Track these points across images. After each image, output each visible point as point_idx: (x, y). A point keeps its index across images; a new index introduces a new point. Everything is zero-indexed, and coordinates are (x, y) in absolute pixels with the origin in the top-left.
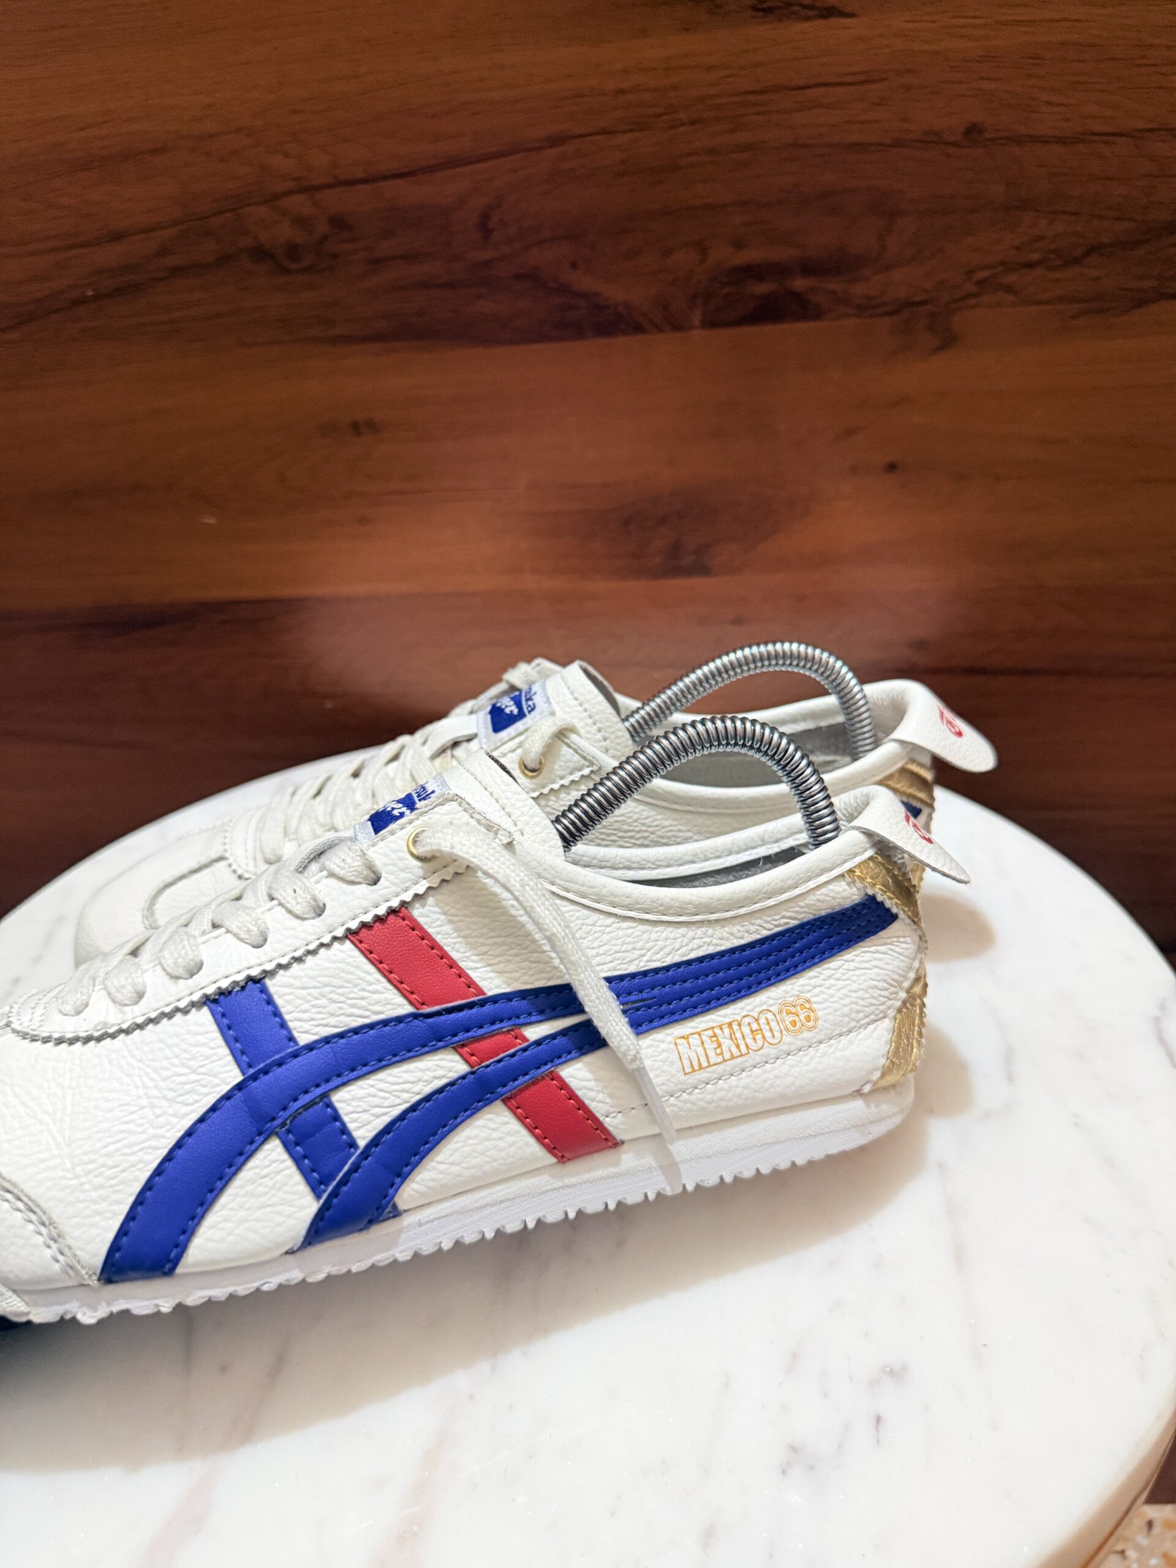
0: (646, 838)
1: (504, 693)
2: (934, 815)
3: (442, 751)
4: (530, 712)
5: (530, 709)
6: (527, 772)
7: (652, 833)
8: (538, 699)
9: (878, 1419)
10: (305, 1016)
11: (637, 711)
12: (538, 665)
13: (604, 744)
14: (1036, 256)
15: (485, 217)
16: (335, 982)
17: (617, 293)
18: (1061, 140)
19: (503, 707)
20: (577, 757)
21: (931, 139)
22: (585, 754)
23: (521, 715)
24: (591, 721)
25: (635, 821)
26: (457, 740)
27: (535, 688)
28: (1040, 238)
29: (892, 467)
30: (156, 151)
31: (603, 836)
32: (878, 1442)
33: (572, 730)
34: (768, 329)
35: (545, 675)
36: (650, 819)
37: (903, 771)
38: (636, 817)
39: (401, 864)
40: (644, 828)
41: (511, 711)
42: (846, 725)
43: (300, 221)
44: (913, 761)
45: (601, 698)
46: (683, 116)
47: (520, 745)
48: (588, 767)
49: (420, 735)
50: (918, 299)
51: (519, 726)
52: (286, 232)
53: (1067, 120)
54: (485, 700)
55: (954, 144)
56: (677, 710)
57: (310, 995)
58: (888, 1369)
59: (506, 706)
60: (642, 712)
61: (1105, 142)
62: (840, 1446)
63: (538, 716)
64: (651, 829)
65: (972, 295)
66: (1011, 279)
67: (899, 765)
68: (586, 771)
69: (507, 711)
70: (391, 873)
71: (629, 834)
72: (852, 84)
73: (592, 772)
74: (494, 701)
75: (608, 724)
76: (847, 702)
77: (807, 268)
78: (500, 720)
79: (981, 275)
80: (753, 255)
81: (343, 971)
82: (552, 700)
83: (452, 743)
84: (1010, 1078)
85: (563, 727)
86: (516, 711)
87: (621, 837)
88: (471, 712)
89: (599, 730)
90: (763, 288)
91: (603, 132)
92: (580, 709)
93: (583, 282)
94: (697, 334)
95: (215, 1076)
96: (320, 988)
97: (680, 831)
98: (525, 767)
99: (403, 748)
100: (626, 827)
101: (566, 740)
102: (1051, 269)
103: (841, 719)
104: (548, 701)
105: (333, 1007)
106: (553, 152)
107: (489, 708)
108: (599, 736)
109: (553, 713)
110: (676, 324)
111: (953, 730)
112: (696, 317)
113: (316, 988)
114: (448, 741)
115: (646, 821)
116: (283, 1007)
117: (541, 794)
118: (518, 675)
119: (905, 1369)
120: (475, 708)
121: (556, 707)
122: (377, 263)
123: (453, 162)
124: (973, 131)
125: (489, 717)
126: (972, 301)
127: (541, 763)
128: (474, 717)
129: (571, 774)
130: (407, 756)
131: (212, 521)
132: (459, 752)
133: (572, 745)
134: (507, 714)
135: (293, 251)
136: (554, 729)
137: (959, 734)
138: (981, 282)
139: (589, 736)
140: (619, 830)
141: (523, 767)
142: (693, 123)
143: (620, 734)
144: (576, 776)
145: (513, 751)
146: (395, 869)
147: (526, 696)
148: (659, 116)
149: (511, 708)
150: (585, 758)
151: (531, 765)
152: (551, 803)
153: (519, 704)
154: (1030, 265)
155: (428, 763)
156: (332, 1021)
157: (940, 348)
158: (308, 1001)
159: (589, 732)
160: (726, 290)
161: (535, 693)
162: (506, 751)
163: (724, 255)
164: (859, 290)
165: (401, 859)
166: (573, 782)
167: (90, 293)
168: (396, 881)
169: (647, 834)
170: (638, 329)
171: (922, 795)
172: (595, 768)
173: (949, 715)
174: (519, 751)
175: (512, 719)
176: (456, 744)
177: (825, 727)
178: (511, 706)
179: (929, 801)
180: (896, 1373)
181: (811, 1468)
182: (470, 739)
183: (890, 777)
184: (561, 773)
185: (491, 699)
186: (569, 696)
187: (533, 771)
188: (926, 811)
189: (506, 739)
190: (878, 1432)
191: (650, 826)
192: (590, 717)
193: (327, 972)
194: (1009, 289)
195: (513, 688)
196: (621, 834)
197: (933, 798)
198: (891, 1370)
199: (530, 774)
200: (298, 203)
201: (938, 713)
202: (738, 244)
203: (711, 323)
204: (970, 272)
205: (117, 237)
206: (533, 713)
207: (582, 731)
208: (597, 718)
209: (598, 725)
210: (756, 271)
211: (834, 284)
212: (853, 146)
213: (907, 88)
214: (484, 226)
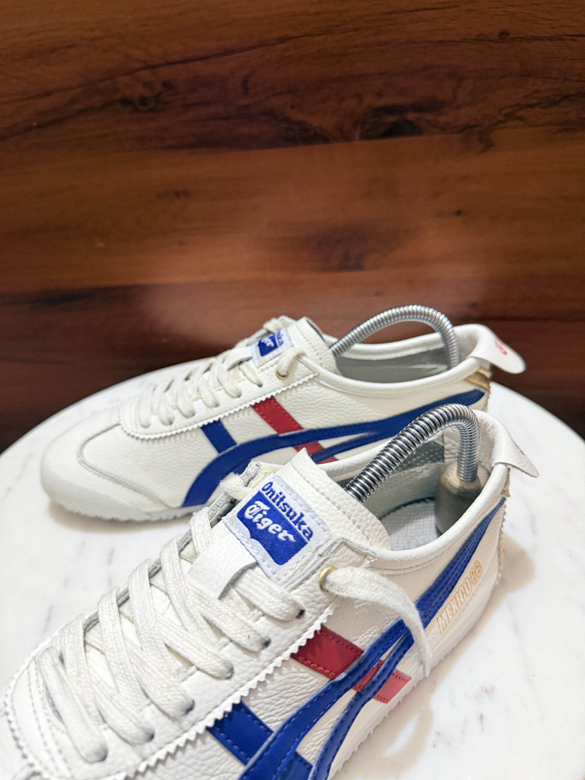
0: (343, 411)
1: (264, 335)
2: (490, 396)
3: (233, 367)
4: (280, 345)
5: (280, 344)
6: (280, 377)
7: (346, 408)
8: (284, 338)
9: (482, 717)
11: (336, 343)
12: (282, 320)
13: (320, 361)
14: (535, 101)
15: (245, 82)
17: (315, 122)
18: (550, 39)
19: (265, 343)
20: (306, 369)
21: (481, 39)
22: (311, 367)
23: (276, 347)
24: (313, 349)
25: (337, 402)
26: (242, 360)
27: (282, 332)
28: (537, 91)
29: (459, 213)
30: (70, 47)
31: (320, 410)
32: (482, 729)
33: (303, 354)
34: (394, 140)
35: (286, 325)
36: (345, 401)
37: (477, 373)
38: (337, 400)
40: (342, 406)
41: (270, 345)
42: (444, 349)
43: (146, 84)
44: (482, 368)
45: (318, 337)
46: (350, 26)
47: (276, 363)
48: (312, 374)
49: (220, 357)
50: (473, 124)
51: (275, 352)
52: (139, 90)
53: (553, 28)
54: (255, 338)
55: (494, 41)
56: (356, 342)
58: (484, 689)
59: (267, 342)
60: (338, 344)
61: (573, 40)
62: (463, 732)
63: (285, 348)
64: (345, 406)
65: (503, 122)
66: (521, 113)
67: (475, 370)
68: (311, 376)
69: (268, 345)
71: (334, 409)
72: (440, 9)
73: (315, 377)
74: (259, 339)
75: (322, 351)
76: (445, 337)
77: (417, 108)
78: (264, 350)
79: (506, 111)
80: (387, 101)
82: (292, 339)
83: (239, 362)
84: (534, 532)
85: (299, 353)
86: (272, 345)
87: (330, 411)
88: (248, 345)
89: (318, 354)
90: (392, 119)
91: (307, 35)
92: (307, 343)
93: (298, 116)
94: (357, 143)
97: (360, 407)
98: (279, 375)
99: (211, 365)
100: (332, 405)
101: (301, 360)
102: (543, 108)
103: (441, 345)
104: (290, 339)
106: (282, 46)
107: (257, 343)
108: (317, 357)
109: (293, 346)
110: (346, 137)
111: (502, 351)
112: (357, 134)
114: (237, 361)
115: (343, 402)
117: (288, 389)
118: (272, 325)
119: (493, 689)
120: (250, 343)
121: (294, 342)
122: (188, 107)
123: (229, 52)
124: (504, 35)
125: (258, 348)
126: (501, 125)
127: (287, 372)
128: (249, 348)
129: (303, 377)
130: (214, 369)
131: (102, 245)
132: (243, 366)
133: (304, 363)
134: (268, 347)
135: (143, 100)
136: (294, 354)
137: (505, 353)
138: (506, 115)
139: (312, 357)
140: (329, 407)
141: (278, 375)
142: (356, 30)
143: (328, 356)
144: (306, 379)
145: (272, 366)
147: (278, 337)
148: (337, 26)
149: (270, 343)
150: (311, 370)
151: (283, 374)
152: (293, 393)
153: (274, 341)
154: (532, 106)
155: (227, 373)
157: (484, 151)
159: (312, 355)
160: (372, 120)
161: (282, 335)
162: (268, 366)
163: (371, 101)
164: (442, 119)
166: (304, 382)
167: (35, 124)
169: (343, 409)
170: (326, 140)
171: (485, 385)
172: (316, 374)
173: (500, 343)
174: (276, 366)
175: (271, 349)
176: (241, 363)
177: (432, 350)
178: (269, 342)
179: (488, 389)
180: (489, 691)
181: (449, 744)
182: (248, 360)
183: (470, 377)
184: (298, 377)
185: (258, 338)
186: (301, 337)
187: (283, 376)
188: (486, 393)
189: (268, 359)
190: (482, 723)
191: (344, 404)
192: (313, 347)
194: (521, 118)
195: (269, 332)
196: (330, 409)
197: (490, 387)
198: (486, 689)
199: (282, 378)
200: (146, 75)
201: (494, 343)
202: (379, 95)
203: (365, 137)
204: (500, 110)
205: (48, 94)
206: (282, 346)
207: (309, 355)
208: (316, 347)
209: (317, 352)
210: (389, 110)
211: (429, 117)
212: (440, 42)
213: (469, 11)
214: (245, 86)
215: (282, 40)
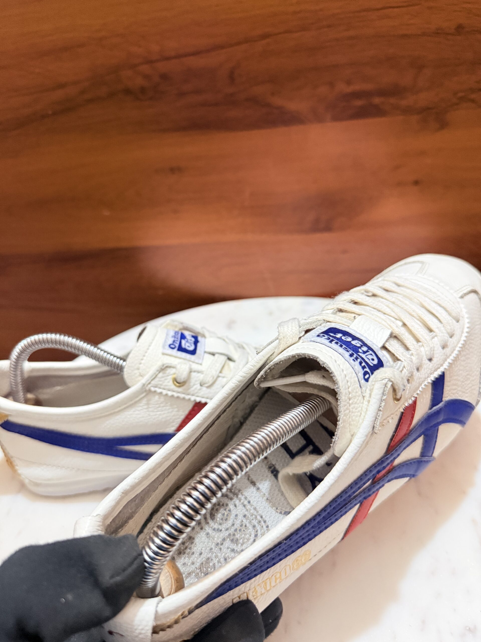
15: (232, 73)
17: (292, 107)
21: (438, 32)
29: (416, 183)
30: (80, 46)
34: (362, 122)
43: (147, 76)
46: (324, 23)
50: (430, 106)
52: (139, 82)
55: (451, 34)
58: (468, 628)
65: (457, 104)
66: (473, 96)
72: (403, 6)
77: (382, 93)
79: (460, 95)
80: (355, 87)
90: (359, 103)
91: (286, 32)
93: (278, 102)
94: (329, 124)
106: (264, 42)
110: (319, 120)
112: (328, 116)
119: (475, 628)
122: (181, 95)
123: (217, 48)
124: (460, 28)
126: (456, 107)
131: (108, 213)
135: (143, 90)
138: (461, 98)
142: (329, 26)
148: (313, 24)
157: (438, 130)
160: (342, 104)
163: (342, 88)
164: (404, 103)
167: (50, 112)
170: (301, 122)
180: (472, 630)
194: (473, 101)
198: (469, 628)
200: (145, 69)
202: (349, 83)
203: (336, 118)
204: (455, 94)
205: (62, 86)
210: (356, 95)
211: (392, 100)
212: (403, 36)
213: (430, 8)
214: (232, 77)
215: (265, 36)
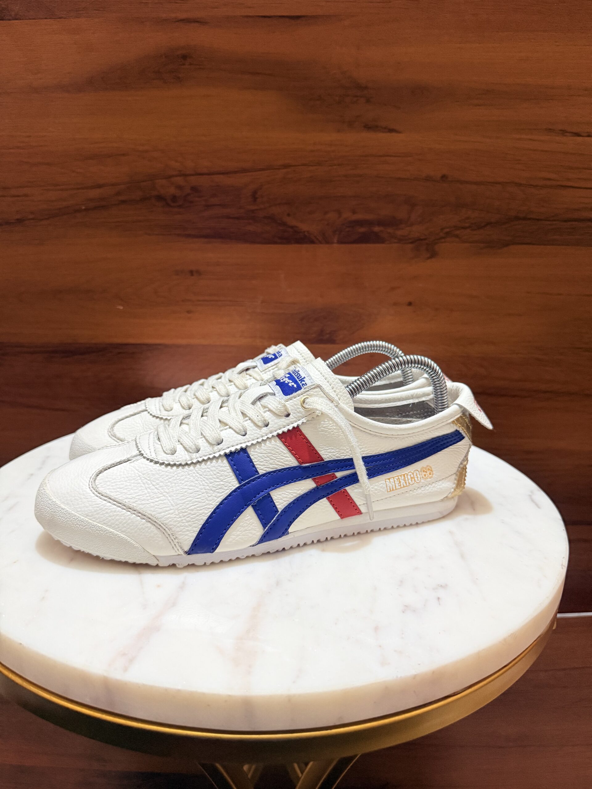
10: (262, 464)
14: (467, 225)
15: (254, 193)
16: (273, 452)
17: (304, 227)
18: (476, 184)
21: (428, 179)
28: (468, 218)
29: (410, 304)
30: (123, 155)
34: (364, 246)
39: (298, 410)
43: (180, 187)
46: (336, 162)
50: (422, 238)
52: (172, 191)
55: (437, 181)
57: (263, 456)
61: (492, 186)
65: (443, 238)
66: (458, 232)
70: (294, 413)
72: (399, 156)
77: (380, 223)
79: (448, 230)
80: (359, 216)
81: (275, 448)
90: (362, 230)
91: (304, 165)
93: (292, 222)
94: (335, 245)
95: (229, 483)
96: (267, 454)
102: (473, 230)
105: (271, 461)
106: (285, 170)
110: (327, 241)
112: (336, 239)
113: (266, 454)
116: (253, 460)
122: (208, 206)
123: (244, 171)
124: (444, 178)
126: (443, 240)
131: (121, 308)
135: (174, 198)
138: (447, 233)
142: (339, 165)
146: (296, 412)
148: (326, 161)
154: (464, 228)
156: (271, 466)
157: (428, 258)
158: (262, 458)
160: (347, 229)
163: (347, 215)
164: (399, 233)
165: (298, 408)
167: (83, 208)
168: (296, 416)
170: (312, 242)
193: (270, 448)
194: (457, 236)
200: (180, 180)
202: (354, 212)
203: (341, 242)
204: (442, 229)
205: (100, 186)
210: (360, 223)
211: (390, 230)
212: (399, 179)
214: (254, 196)
215: (286, 166)
